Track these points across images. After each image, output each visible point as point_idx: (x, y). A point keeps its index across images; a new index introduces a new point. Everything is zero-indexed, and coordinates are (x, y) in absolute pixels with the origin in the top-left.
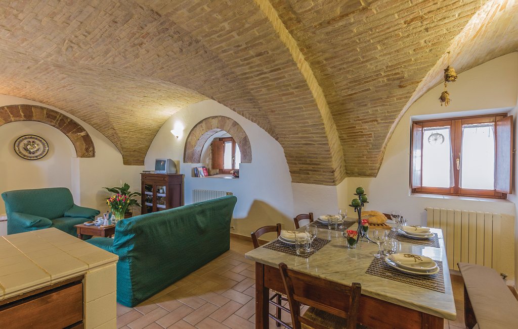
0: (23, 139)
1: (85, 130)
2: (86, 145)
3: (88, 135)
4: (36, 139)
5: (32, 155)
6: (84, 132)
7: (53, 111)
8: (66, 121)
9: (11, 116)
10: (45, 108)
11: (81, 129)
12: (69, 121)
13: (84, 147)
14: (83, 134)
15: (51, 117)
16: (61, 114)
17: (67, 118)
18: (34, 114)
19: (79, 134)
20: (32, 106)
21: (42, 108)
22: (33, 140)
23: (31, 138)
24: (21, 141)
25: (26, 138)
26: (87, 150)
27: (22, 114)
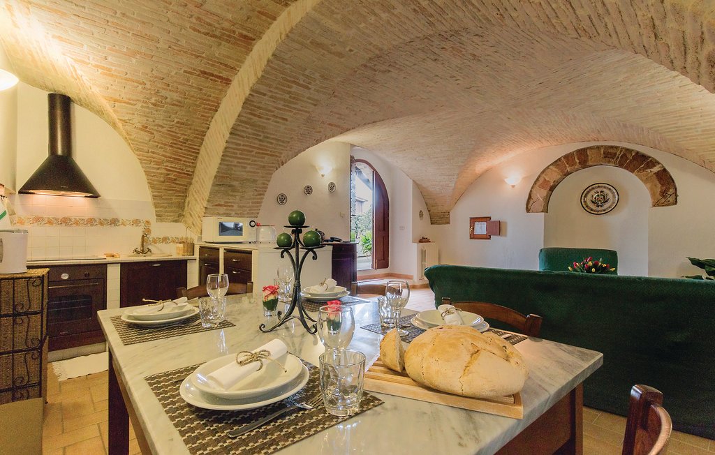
0: (590, 190)
1: (659, 163)
2: (662, 185)
3: (665, 170)
4: (605, 187)
5: (600, 208)
6: (658, 166)
7: (612, 147)
8: (629, 156)
9: (567, 166)
10: (602, 146)
11: (654, 163)
12: (633, 154)
13: (659, 190)
14: (656, 169)
15: (609, 156)
16: (623, 148)
17: (630, 151)
18: (590, 158)
19: (649, 170)
20: (588, 148)
21: (598, 148)
22: (601, 189)
23: (599, 187)
24: (588, 192)
25: (593, 188)
26: (663, 194)
27: (578, 161)
